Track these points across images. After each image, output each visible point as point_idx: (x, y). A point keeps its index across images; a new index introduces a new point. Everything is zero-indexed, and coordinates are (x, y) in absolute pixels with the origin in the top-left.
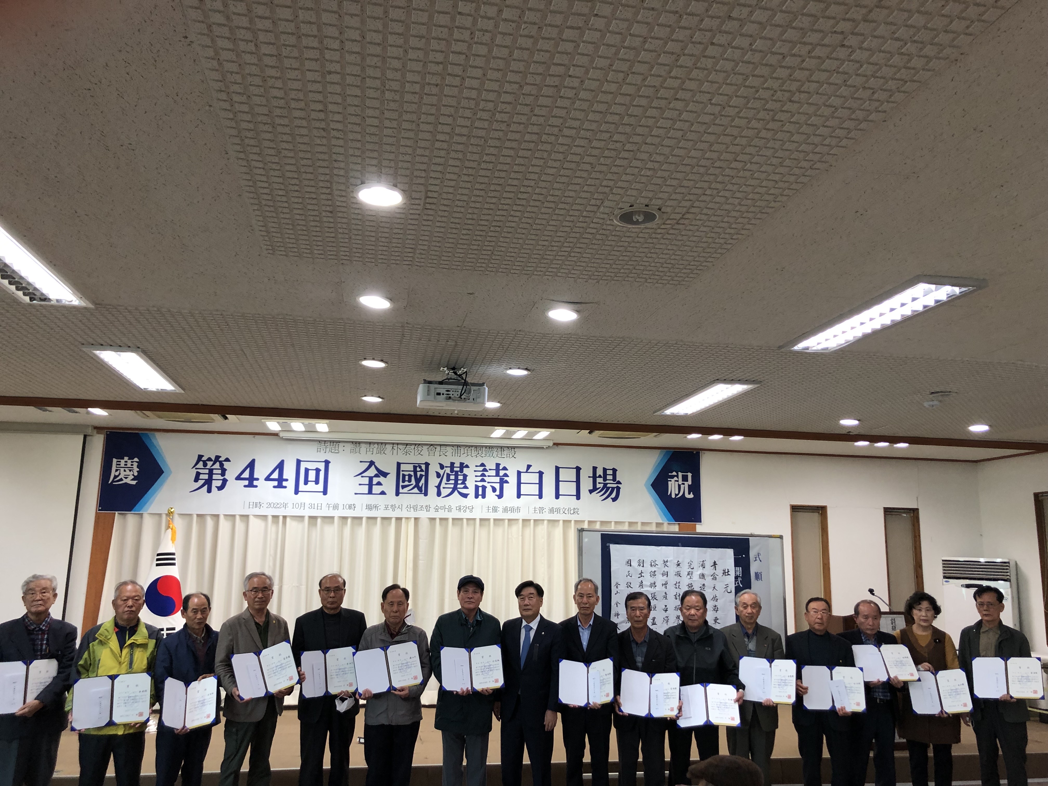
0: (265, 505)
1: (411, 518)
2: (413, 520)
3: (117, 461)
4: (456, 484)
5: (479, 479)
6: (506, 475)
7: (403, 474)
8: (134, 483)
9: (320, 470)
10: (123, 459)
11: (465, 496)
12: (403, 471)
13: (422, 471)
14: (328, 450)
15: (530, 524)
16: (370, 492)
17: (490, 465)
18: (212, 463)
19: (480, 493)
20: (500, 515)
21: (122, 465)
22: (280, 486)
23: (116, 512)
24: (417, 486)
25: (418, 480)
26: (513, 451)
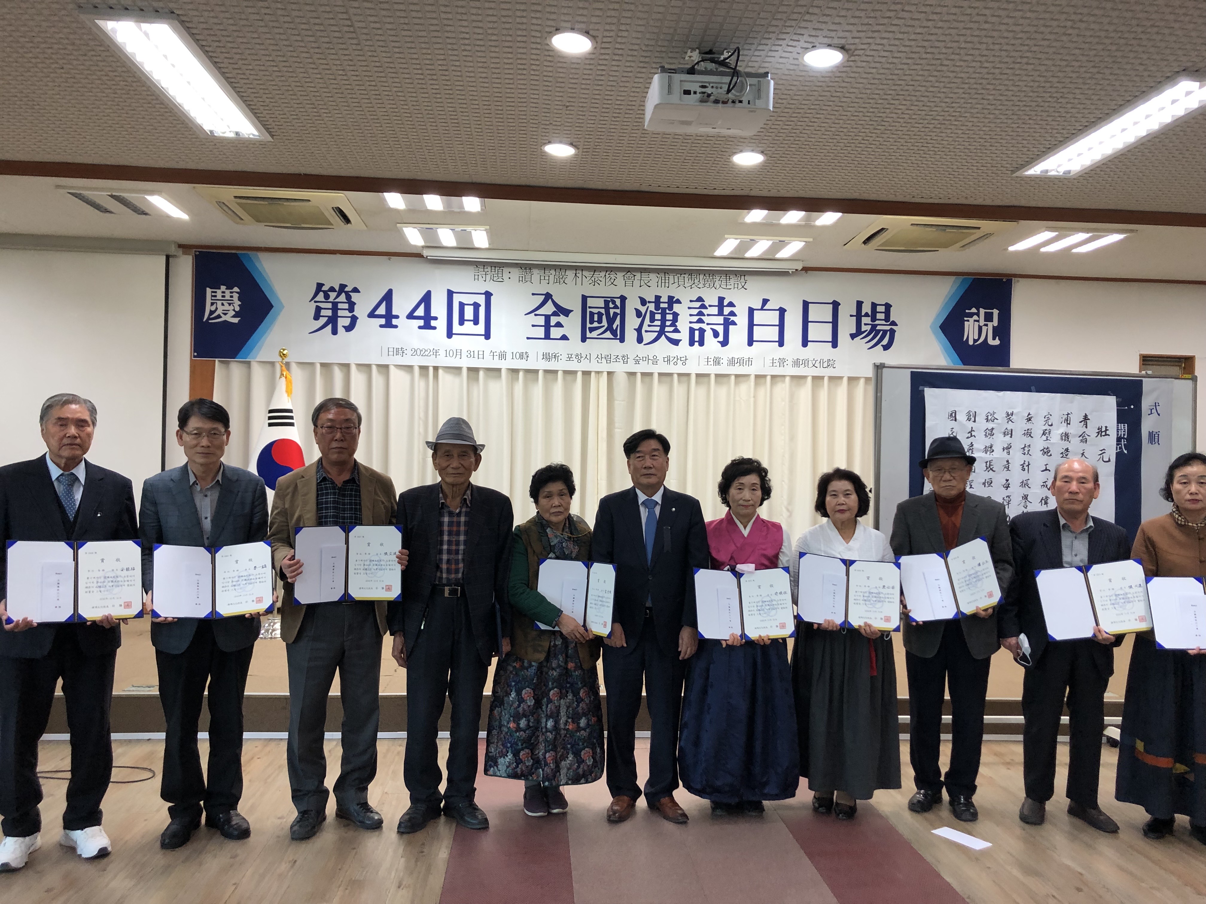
0: (409, 352)
1: (602, 372)
2: (605, 374)
3: (212, 292)
4: (663, 326)
5: (695, 318)
6: (732, 314)
7: (590, 312)
8: (236, 320)
9: (480, 305)
10: (220, 289)
11: (676, 342)
12: (590, 307)
13: (616, 307)
14: (488, 277)
15: (765, 382)
16: (547, 336)
17: (711, 299)
18: (336, 293)
19: (697, 338)
20: (723, 369)
21: (219, 297)
22: (427, 326)
23: (217, 360)
24: (610, 328)
25: (611, 321)
26: (742, 280)
